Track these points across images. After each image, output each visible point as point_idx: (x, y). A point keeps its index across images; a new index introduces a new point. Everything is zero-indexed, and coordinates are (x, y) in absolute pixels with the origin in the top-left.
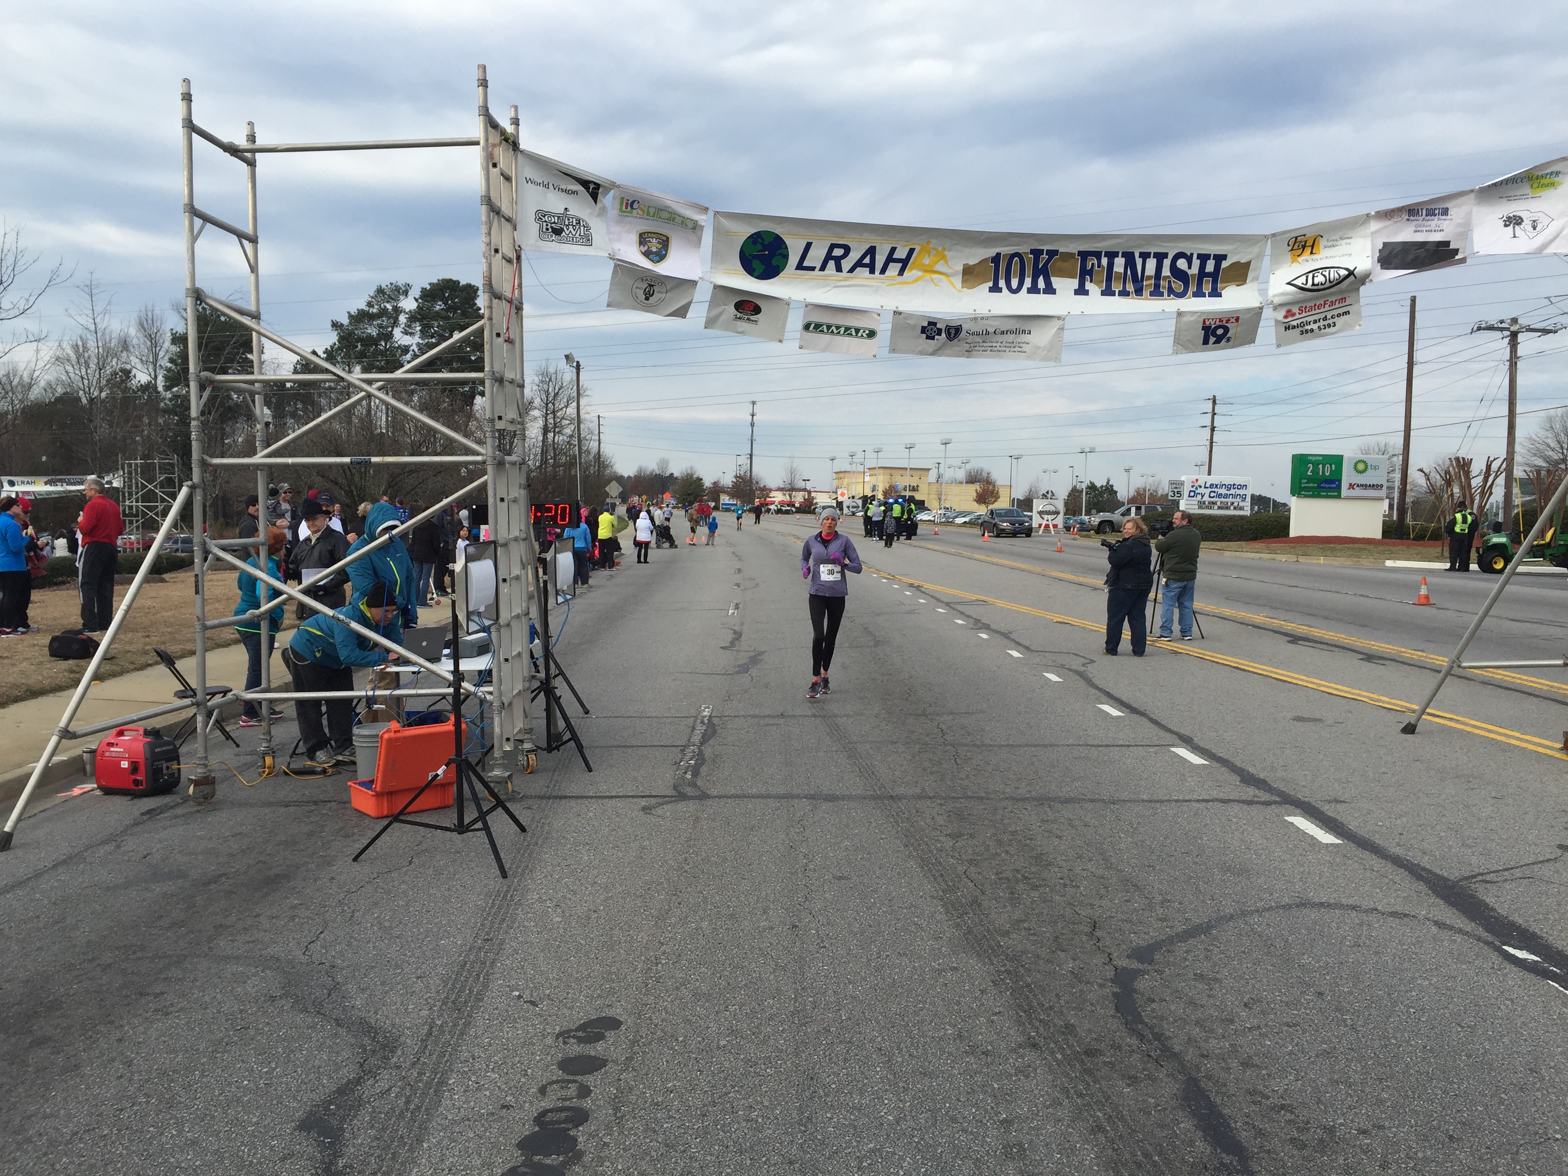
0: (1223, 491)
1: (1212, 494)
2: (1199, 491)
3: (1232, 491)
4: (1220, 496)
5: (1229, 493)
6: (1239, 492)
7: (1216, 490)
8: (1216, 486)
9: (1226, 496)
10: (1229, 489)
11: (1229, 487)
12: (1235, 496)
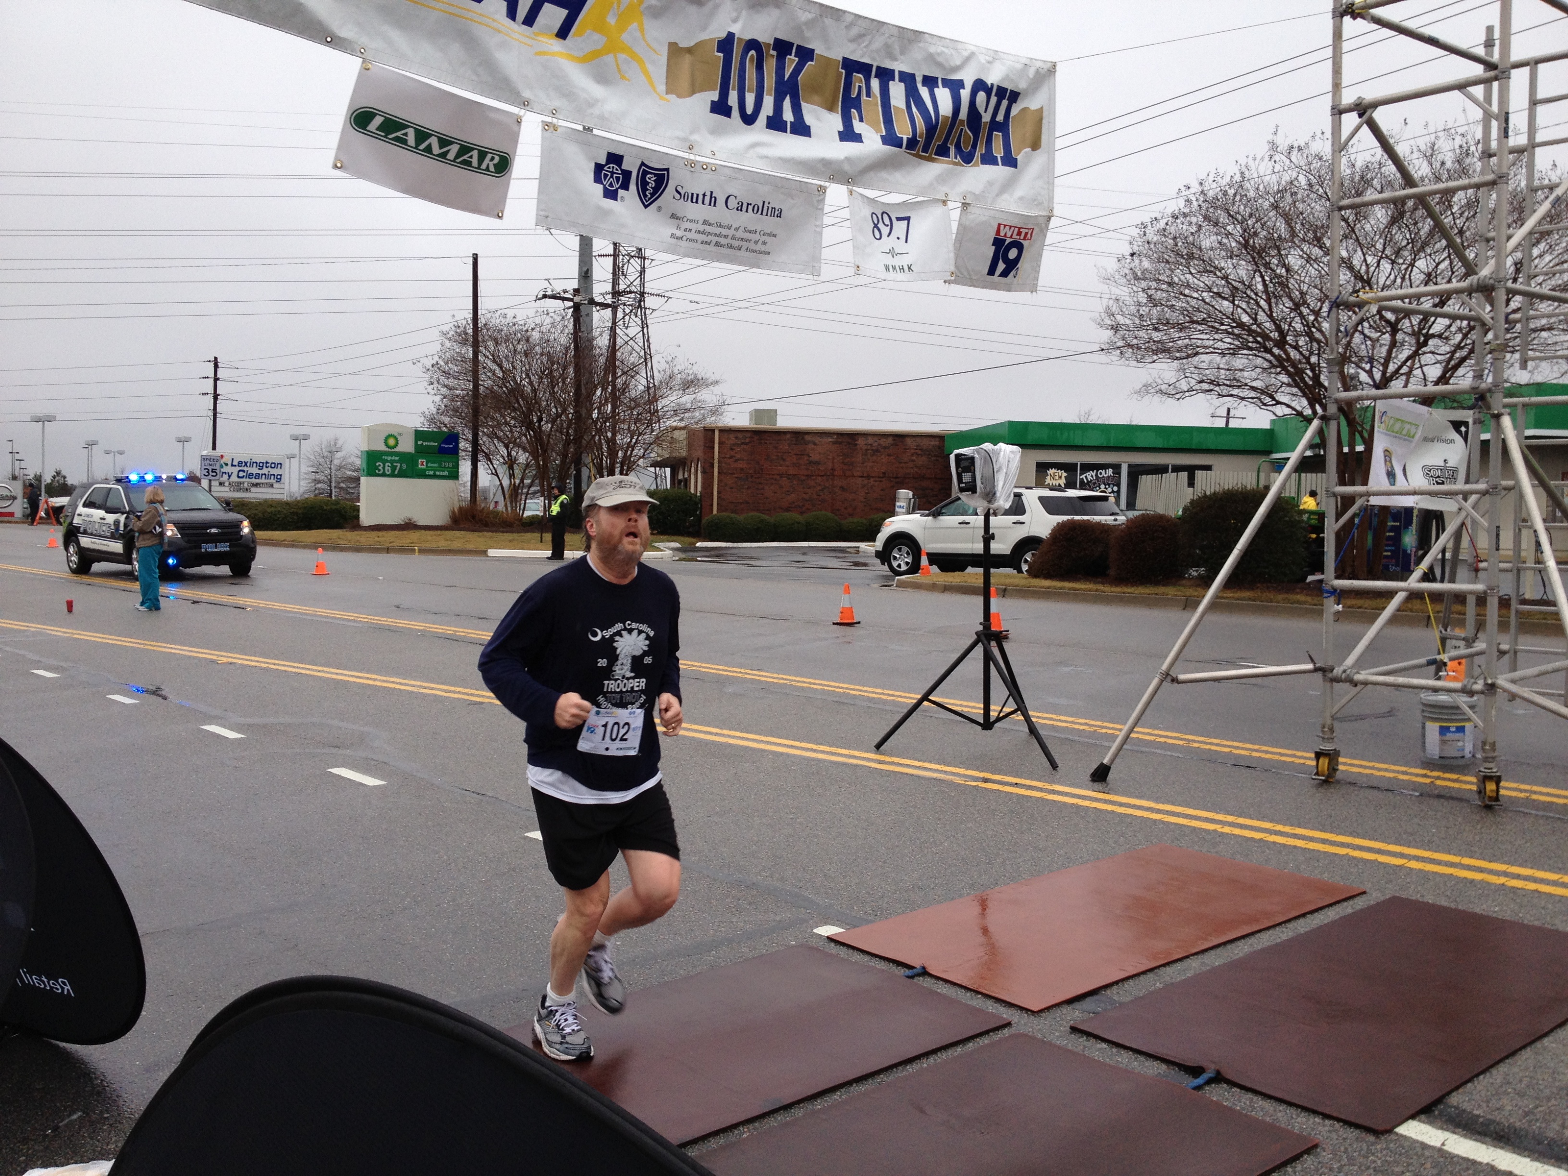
0: (254, 470)
1: (241, 474)
2: (225, 469)
3: (265, 471)
4: (250, 476)
5: (261, 472)
6: (275, 471)
7: (245, 469)
8: (246, 464)
9: (258, 476)
10: (261, 468)
11: (261, 465)
12: (267, 476)
